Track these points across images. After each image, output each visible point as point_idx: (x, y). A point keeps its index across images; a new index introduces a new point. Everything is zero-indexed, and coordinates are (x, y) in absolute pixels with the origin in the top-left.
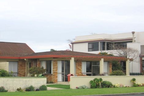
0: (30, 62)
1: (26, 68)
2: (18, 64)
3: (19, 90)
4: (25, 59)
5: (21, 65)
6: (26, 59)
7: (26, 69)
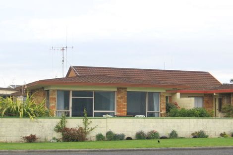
0: (221, 97)
1: (214, 105)
2: (203, 101)
3: (223, 135)
4: (214, 94)
5: (207, 102)
6: (216, 94)
7: (214, 107)
